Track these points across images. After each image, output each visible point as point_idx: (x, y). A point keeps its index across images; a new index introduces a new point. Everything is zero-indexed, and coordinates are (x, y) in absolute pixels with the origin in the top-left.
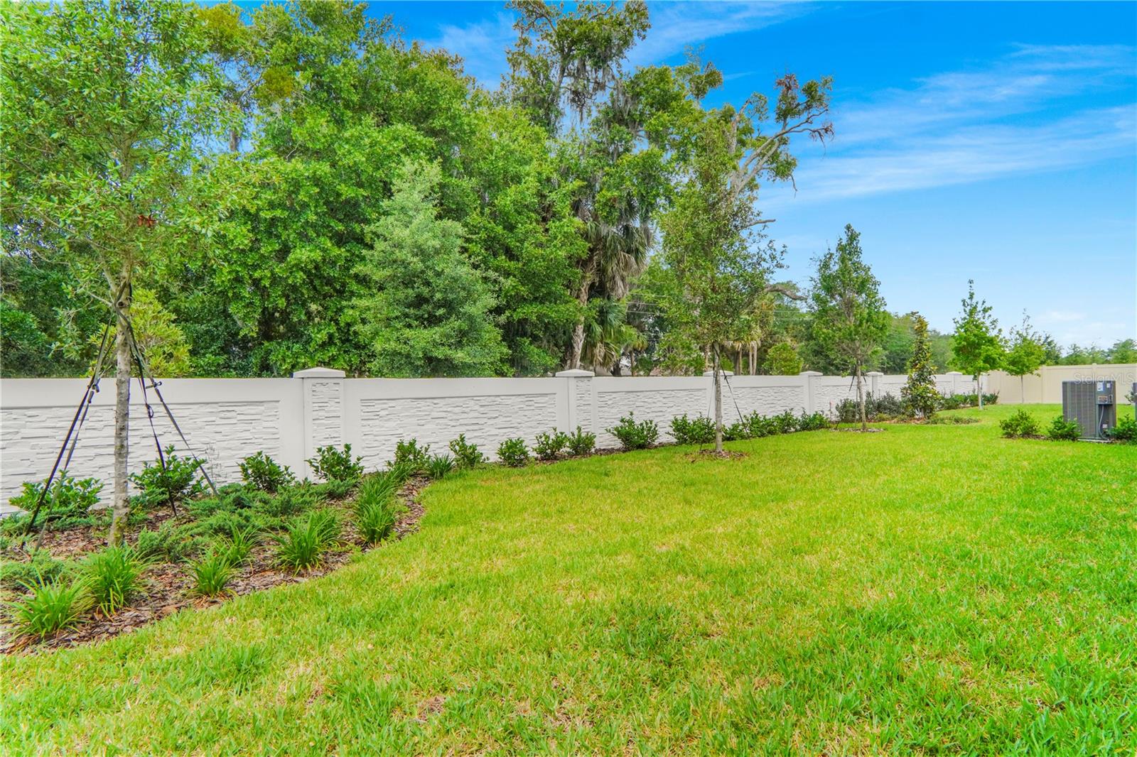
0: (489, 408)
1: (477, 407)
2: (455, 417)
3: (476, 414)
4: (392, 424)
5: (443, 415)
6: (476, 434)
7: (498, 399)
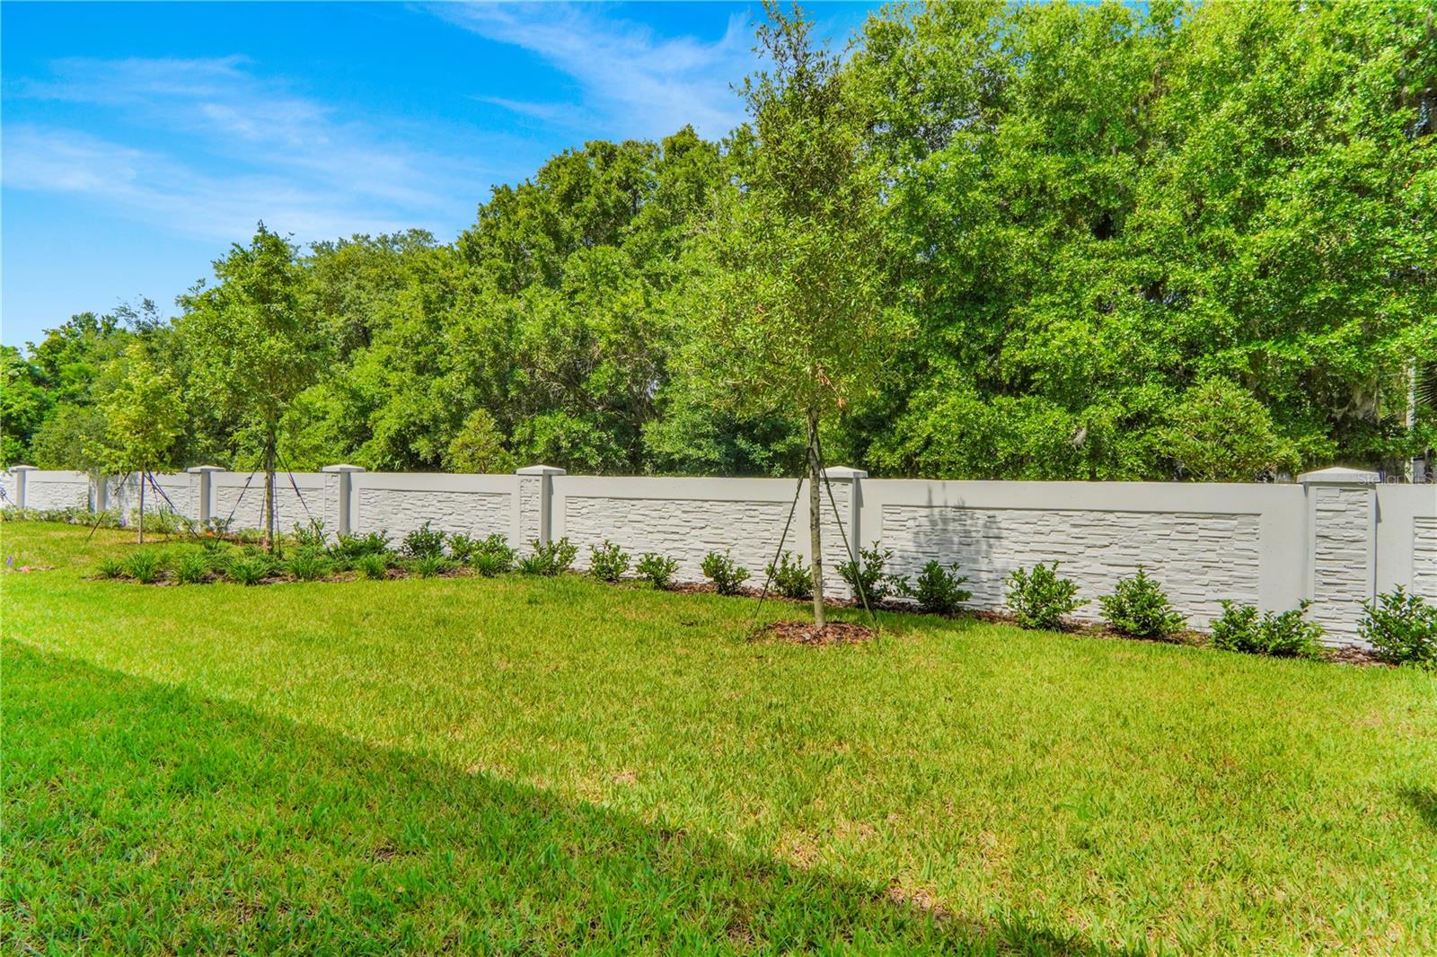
0: (693, 515)
2: (652, 522)
4: (590, 523)
5: (640, 518)
6: (676, 545)
7: (705, 504)
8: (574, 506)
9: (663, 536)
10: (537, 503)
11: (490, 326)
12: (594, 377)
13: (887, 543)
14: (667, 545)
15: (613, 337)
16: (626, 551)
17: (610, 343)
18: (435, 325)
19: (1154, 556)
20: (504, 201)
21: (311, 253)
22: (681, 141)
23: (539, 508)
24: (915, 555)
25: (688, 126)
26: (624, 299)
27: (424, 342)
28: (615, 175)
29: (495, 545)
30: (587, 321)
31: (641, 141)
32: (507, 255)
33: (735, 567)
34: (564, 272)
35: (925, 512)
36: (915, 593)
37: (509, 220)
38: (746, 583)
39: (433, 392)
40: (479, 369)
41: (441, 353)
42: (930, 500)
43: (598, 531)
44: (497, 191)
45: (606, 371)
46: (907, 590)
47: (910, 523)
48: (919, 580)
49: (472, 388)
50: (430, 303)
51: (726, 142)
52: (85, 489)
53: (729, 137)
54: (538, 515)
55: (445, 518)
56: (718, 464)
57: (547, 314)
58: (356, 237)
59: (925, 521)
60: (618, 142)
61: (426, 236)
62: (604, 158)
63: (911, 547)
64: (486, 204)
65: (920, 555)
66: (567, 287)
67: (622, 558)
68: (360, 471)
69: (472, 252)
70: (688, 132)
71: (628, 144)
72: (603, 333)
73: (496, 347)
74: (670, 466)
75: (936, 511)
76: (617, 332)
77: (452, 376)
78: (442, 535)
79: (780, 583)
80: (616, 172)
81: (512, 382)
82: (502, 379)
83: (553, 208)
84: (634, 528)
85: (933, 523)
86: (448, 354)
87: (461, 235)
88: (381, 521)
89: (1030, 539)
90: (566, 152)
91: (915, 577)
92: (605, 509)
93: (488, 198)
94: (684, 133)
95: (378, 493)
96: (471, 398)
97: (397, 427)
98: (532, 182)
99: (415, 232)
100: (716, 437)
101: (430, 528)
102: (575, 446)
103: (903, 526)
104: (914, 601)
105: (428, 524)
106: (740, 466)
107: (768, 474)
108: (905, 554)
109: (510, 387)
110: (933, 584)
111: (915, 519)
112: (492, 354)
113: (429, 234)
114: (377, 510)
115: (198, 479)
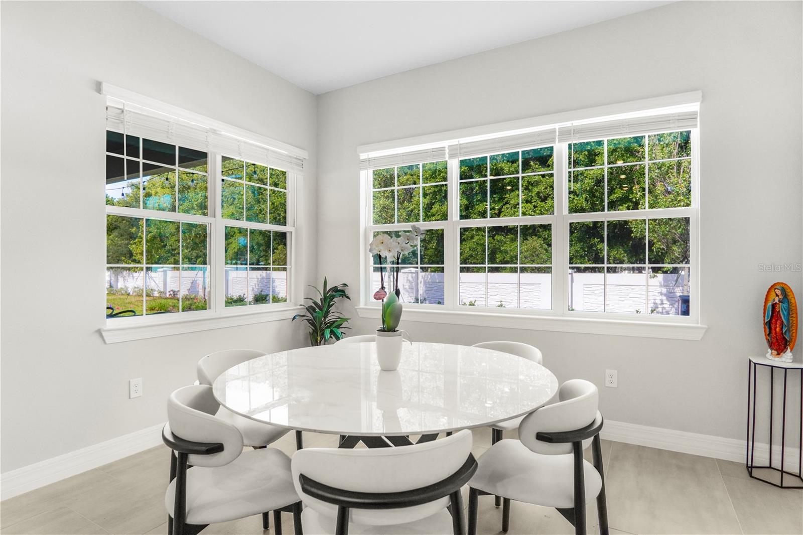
19: (510, 298)
88: (242, 290)
89: (473, 293)
95: (241, 279)
114: (240, 286)
115: (161, 274)
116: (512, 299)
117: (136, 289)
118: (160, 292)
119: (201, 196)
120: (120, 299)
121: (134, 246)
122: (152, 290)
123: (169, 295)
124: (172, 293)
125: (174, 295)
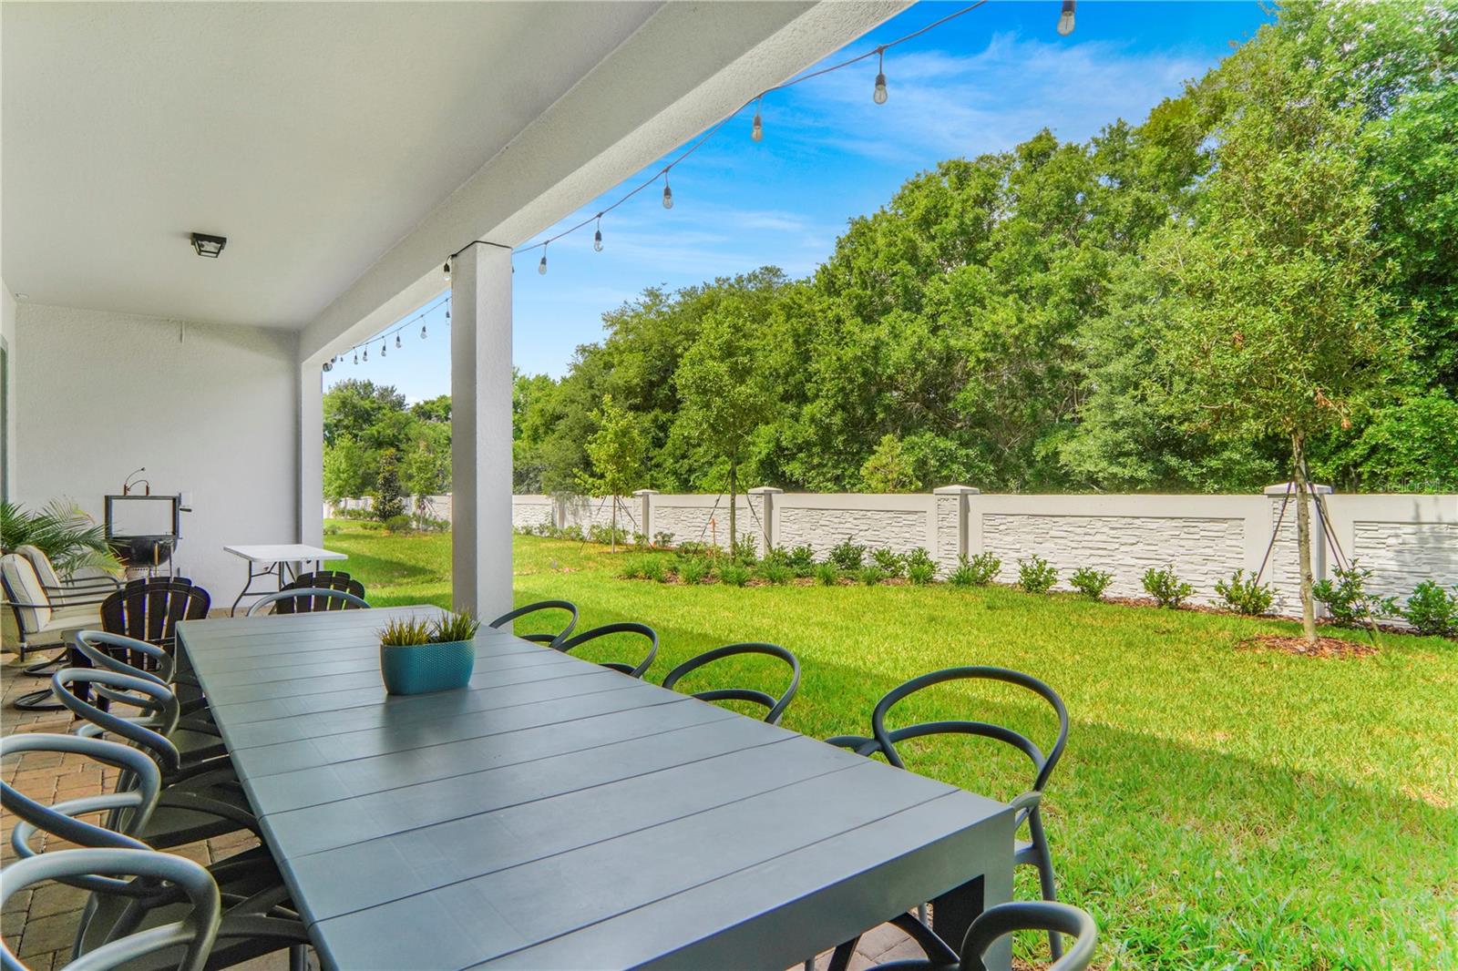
0: (1123, 532)
1: (1105, 529)
2: (1077, 538)
3: (1104, 538)
4: (1009, 539)
5: (1064, 534)
6: (1103, 560)
7: (1136, 521)
8: (992, 523)
9: (1088, 552)
10: (955, 520)
11: (860, 354)
12: (960, 396)
13: (1363, 561)
14: (1094, 560)
15: (982, 356)
16: (1053, 566)
17: (979, 361)
18: (806, 358)
20: (862, 232)
21: (678, 298)
22: (1039, 147)
23: (957, 525)
24: (1399, 575)
25: (1046, 130)
26: (994, 317)
27: (791, 372)
28: (973, 193)
29: (919, 559)
30: (952, 342)
31: (996, 154)
32: (864, 282)
33: (1179, 584)
34: (924, 296)
35: (1410, 529)
36: (1405, 615)
37: (868, 249)
38: (1188, 600)
39: (805, 416)
40: (846, 396)
41: (810, 381)
42: (1418, 515)
43: (1018, 546)
44: (854, 223)
45: (973, 389)
46: (1395, 610)
47: (1392, 541)
48: (1410, 601)
49: (840, 412)
50: (799, 336)
51: (1096, 141)
52: (549, 509)
53: (1100, 136)
54: (957, 531)
55: (861, 534)
56: (1143, 481)
57: (915, 340)
58: (718, 280)
59: (1412, 539)
60: (971, 158)
61: (774, 272)
62: (958, 177)
63: (1393, 566)
64: (842, 236)
65: (1405, 575)
66: (928, 310)
67: (1051, 571)
68: (778, 492)
69: (830, 285)
70: (1045, 136)
71: (982, 159)
72: (970, 352)
73: (865, 373)
74: (1091, 483)
75: (1426, 528)
76: (985, 350)
77: (820, 402)
78: (863, 548)
79: (1231, 600)
80: (974, 189)
81: (880, 405)
82: (869, 403)
83: (911, 233)
84: (1056, 544)
85: (1423, 541)
86: (816, 382)
87: (818, 268)
88: (801, 535)
90: (918, 175)
91: (1404, 599)
92: (1024, 526)
93: (844, 230)
94: (1040, 138)
95: (797, 511)
96: (839, 422)
97: (767, 451)
98: (886, 209)
99: (767, 268)
100: (1139, 454)
101: (852, 543)
102: (942, 464)
103: (1381, 543)
104: (1404, 624)
105: (849, 539)
106: (1169, 482)
107: (1200, 490)
108: (1386, 573)
109: (878, 410)
110: (1428, 605)
111: (1397, 536)
112: (861, 380)
113: (779, 270)
114: (796, 526)
115: (640, 501)
116: (1171, 552)
117: (595, 531)
118: (638, 537)
119: (729, 327)
120: (570, 548)
121: (594, 446)
122: (624, 531)
123: (655, 543)
124: (659, 538)
125: (664, 542)
